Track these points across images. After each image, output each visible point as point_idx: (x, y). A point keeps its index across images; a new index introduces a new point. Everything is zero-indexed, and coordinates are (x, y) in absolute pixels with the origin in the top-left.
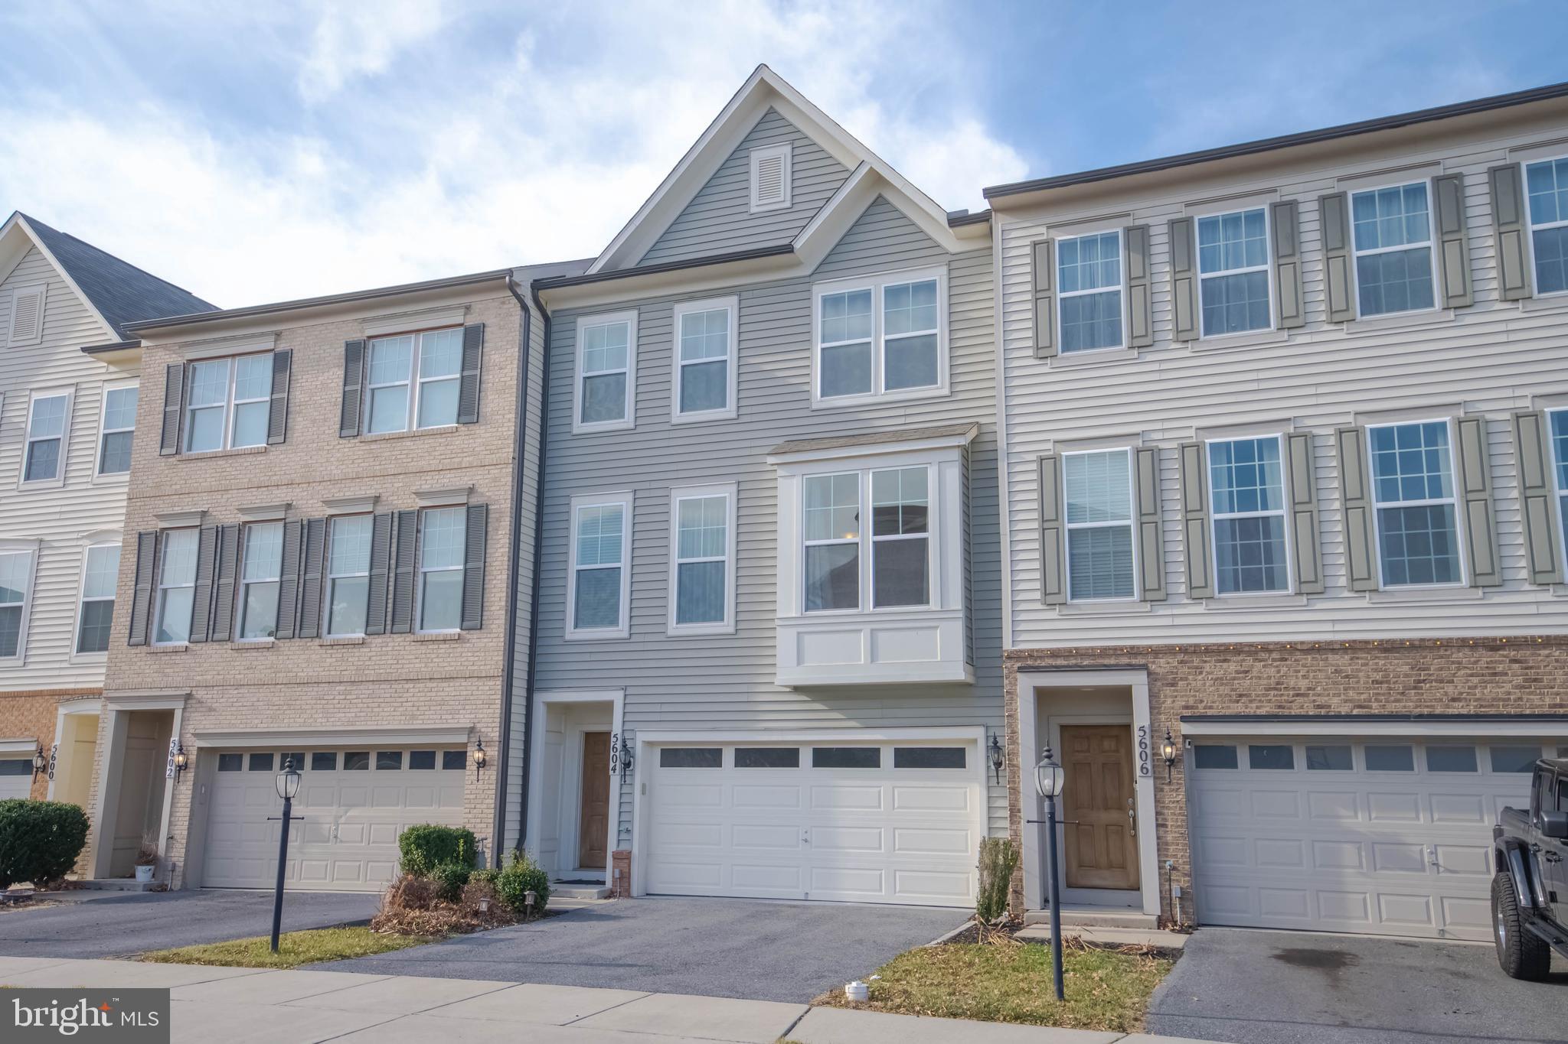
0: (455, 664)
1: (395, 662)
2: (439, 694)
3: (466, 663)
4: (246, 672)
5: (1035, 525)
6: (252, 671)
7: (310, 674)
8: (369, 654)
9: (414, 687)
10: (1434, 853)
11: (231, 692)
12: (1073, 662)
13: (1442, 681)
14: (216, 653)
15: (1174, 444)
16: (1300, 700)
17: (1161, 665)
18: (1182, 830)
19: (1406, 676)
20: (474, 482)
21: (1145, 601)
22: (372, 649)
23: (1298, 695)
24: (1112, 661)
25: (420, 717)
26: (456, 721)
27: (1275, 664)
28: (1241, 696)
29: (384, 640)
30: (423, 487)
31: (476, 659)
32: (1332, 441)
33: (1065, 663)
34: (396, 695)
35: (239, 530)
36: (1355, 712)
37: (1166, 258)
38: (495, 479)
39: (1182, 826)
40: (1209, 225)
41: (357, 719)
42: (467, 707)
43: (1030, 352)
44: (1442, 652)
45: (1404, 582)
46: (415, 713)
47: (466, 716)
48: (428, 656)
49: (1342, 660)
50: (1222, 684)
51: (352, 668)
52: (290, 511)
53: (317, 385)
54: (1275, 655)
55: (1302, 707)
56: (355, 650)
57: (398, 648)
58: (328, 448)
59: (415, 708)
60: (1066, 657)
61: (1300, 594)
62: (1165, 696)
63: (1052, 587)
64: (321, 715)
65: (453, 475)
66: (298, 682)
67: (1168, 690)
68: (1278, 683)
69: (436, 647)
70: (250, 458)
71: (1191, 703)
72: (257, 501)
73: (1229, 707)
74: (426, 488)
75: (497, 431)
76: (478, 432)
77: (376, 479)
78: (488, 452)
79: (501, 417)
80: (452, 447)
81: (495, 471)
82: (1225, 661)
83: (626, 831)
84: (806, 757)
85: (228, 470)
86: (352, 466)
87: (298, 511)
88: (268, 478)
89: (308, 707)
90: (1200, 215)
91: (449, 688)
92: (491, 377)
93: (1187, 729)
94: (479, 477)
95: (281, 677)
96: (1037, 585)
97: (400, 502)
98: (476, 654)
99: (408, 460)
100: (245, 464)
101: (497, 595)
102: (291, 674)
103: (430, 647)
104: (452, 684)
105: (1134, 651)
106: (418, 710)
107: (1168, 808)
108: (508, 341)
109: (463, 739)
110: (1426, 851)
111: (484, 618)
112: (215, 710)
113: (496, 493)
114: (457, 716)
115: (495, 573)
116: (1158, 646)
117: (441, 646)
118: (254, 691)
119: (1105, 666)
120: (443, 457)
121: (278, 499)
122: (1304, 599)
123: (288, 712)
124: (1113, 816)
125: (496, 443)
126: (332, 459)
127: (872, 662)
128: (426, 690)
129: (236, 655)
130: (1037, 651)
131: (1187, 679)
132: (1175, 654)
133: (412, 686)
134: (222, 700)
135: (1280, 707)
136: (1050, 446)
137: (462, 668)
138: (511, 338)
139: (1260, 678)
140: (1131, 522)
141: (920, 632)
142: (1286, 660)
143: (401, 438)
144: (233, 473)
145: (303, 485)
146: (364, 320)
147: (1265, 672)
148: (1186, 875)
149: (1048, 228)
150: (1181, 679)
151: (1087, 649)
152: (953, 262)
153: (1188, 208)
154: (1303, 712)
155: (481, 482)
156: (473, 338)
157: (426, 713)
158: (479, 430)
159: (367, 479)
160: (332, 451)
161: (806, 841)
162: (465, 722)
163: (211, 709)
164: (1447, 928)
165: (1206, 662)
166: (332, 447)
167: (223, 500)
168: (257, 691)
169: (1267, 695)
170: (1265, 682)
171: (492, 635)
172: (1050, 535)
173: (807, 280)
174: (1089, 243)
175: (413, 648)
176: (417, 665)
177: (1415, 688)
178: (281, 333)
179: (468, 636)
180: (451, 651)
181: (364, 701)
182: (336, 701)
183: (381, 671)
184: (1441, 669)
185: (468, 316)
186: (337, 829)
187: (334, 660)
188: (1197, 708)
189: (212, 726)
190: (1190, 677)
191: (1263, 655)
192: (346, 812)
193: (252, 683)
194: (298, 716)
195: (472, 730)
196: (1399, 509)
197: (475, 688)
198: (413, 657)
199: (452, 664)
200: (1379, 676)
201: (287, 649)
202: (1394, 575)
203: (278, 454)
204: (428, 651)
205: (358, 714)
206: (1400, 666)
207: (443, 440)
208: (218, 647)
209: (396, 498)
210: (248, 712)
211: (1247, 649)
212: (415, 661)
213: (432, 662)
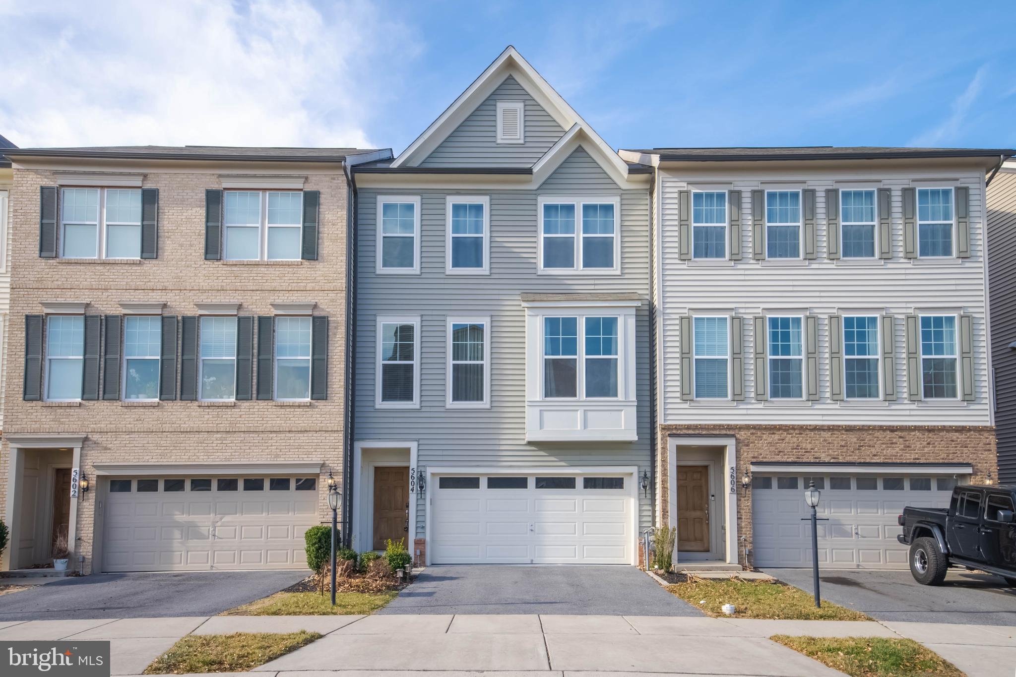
0: (308, 422)
1: (261, 419)
2: (296, 441)
3: (316, 422)
4: (135, 423)
5: (678, 355)
6: (140, 422)
7: (192, 425)
8: (240, 413)
9: (276, 437)
10: (857, 529)
11: (124, 436)
12: (697, 432)
13: (870, 446)
14: (107, 408)
15: (751, 316)
16: (807, 454)
17: (742, 435)
18: (749, 521)
19: (855, 443)
20: (316, 301)
21: (734, 400)
22: (242, 410)
23: (806, 452)
24: (717, 432)
25: (282, 456)
26: (310, 459)
27: (797, 436)
28: (780, 452)
29: (251, 404)
30: (276, 301)
31: (323, 419)
32: (826, 322)
33: (693, 432)
34: (263, 441)
35: (121, 320)
36: (832, 461)
37: (749, 211)
38: (332, 301)
39: (749, 519)
40: (772, 196)
41: (232, 457)
42: (318, 450)
43: (676, 256)
44: (870, 432)
45: (854, 397)
46: (279, 453)
47: (318, 456)
48: (287, 416)
49: (827, 435)
50: (771, 446)
51: (226, 422)
52: (165, 309)
53: (182, 219)
54: (797, 432)
55: (808, 458)
56: (228, 410)
57: (262, 410)
58: (196, 266)
59: (278, 450)
60: (694, 429)
61: (808, 400)
62: (744, 452)
63: (686, 391)
64: (202, 454)
65: (300, 295)
66: (182, 430)
67: (745, 448)
68: (798, 446)
69: (293, 410)
70: (126, 267)
71: (756, 455)
72: (135, 300)
73: (774, 458)
74: (279, 301)
75: (333, 267)
76: (317, 266)
77: (237, 292)
78: (326, 281)
79: (335, 258)
80: (298, 275)
81: (332, 295)
82: (773, 434)
83: (421, 527)
84: (531, 482)
85: (106, 274)
86: (217, 281)
87: (172, 309)
88: (144, 283)
89: (191, 448)
90: (769, 189)
91: (303, 438)
92: (326, 229)
93: (753, 468)
94: (320, 298)
95: (167, 427)
96: (678, 389)
97: (258, 310)
98: (323, 416)
99: (263, 281)
100: (122, 271)
101: (337, 378)
102: (175, 425)
103: (288, 410)
104: (305, 435)
105: (730, 427)
106: (281, 451)
107: (743, 509)
108: (338, 206)
109: (317, 471)
110: (854, 528)
111: (328, 392)
112: (110, 449)
113: (335, 310)
114: (311, 456)
115: (335, 363)
116: (741, 425)
117: (296, 410)
118: (144, 436)
119: (714, 435)
120: (291, 281)
121: (154, 300)
122: (810, 403)
123: (174, 451)
124: (698, 514)
125: (332, 275)
126: (199, 275)
127: (585, 428)
128: (286, 438)
129: (126, 410)
130: (679, 425)
131: (754, 443)
132: (749, 429)
133: (275, 435)
134: (115, 442)
135: (798, 458)
136: (686, 311)
137: (313, 425)
138: (340, 204)
139: (789, 443)
140: (728, 357)
141: (612, 413)
142: (802, 434)
143: (257, 265)
144: (111, 277)
145: (176, 291)
146: (220, 176)
147: (792, 439)
148: (750, 543)
149: (688, 184)
150: (752, 443)
151: (705, 425)
152: (623, 194)
153: (762, 185)
154: (808, 460)
155: (322, 301)
156: (312, 200)
157: (287, 453)
158: (319, 265)
159: (230, 292)
160: (200, 269)
161: (532, 530)
162: (316, 459)
163: (106, 449)
164: (860, 563)
165: (764, 434)
166: (198, 266)
167: (103, 297)
168: (147, 436)
169: (792, 452)
170: (791, 445)
171: (335, 404)
172: (686, 361)
173: (534, 192)
174: (710, 196)
175: (274, 410)
176: (278, 422)
177: (859, 449)
178: (147, 175)
179: (316, 404)
180: (303, 413)
181: (237, 445)
182: (214, 445)
183: (250, 425)
184: (870, 440)
185: (306, 184)
186: (215, 530)
187: (211, 416)
188: (759, 458)
189: (108, 461)
190: (756, 442)
191: (791, 431)
192: (221, 519)
193: (142, 430)
194: (183, 454)
195: (323, 465)
196: (854, 359)
197: (323, 438)
198: (275, 416)
199: (305, 422)
200: (843, 443)
201: (170, 407)
202: (851, 393)
203: (150, 266)
204: (286, 413)
205: (234, 454)
206: (853, 438)
207: (290, 270)
208: (108, 404)
209: (255, 306)
210: (139, 451)
211: (784, 428)
212: (276, 419)
213: (290, 420)
